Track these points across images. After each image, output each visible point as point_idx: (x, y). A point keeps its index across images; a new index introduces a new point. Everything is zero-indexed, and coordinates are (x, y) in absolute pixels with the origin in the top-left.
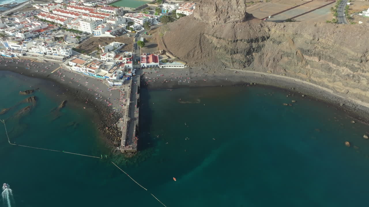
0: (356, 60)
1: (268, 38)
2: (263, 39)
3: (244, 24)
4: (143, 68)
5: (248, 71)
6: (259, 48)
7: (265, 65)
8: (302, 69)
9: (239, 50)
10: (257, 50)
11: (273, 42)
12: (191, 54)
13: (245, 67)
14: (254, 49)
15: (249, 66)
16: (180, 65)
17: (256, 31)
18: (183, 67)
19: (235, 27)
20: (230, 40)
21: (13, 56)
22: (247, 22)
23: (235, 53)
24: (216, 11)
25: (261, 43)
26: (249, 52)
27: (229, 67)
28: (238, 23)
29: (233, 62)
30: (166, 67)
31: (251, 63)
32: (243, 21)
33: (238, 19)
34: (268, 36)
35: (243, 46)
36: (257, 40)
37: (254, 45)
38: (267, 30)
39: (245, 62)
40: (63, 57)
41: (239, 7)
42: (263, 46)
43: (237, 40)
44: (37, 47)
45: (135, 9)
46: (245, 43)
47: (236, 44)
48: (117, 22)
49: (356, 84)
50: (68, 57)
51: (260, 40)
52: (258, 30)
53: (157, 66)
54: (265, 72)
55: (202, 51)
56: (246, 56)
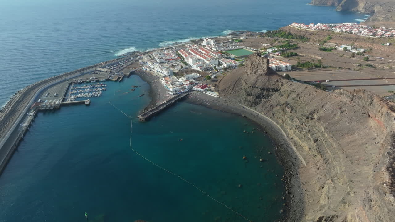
0: (305, 116)
1: (278, 90)
2: (274, 90)
3: (265, 77)
4: (194, 90)
5: (251, 109)
6: (268, 96)
7: (264, 108)
8: (282, 116)
9: (252, 94)
10: (265, 97)
11: (279, 94)
12: (226, 90)
13: (251, 106)
14: (263, 96)
15: (255, 106)
16: (215, 94)
17: (271, 83)
18: (216, 96)
19: (259, 78)
20: (250, 85)
21: (146, 69)
22: (268, 76)
23: (249, 95)
24: (251, 65)
25: (271, 93)
26: (259, 97)
27: (242, 103)
28: (262, 76)
29: (245, 101)
30: (207, 94)
31: (257, 105)
32: (265, 75)
33: (262, 73)
34: (278, 89)
35: (257, 91)
36: (268, 90)
37: (265, 93)
38: (280, 85)
39: (253, 103)
40: (163, 75)
41: (264, 65)
42: (271, 95)
43: (255, 87)
44: (157, 67)
45: (237, 57)
46: (259, 90)
47: (253, 90)
48: (211, 62)
49: (299, 133)
50: (167, 76)
51: (271, 91)
52: (273, 83)
53: (202, 91)
54: (261, 112)
55: (233, 89)
56: (255, 99)
